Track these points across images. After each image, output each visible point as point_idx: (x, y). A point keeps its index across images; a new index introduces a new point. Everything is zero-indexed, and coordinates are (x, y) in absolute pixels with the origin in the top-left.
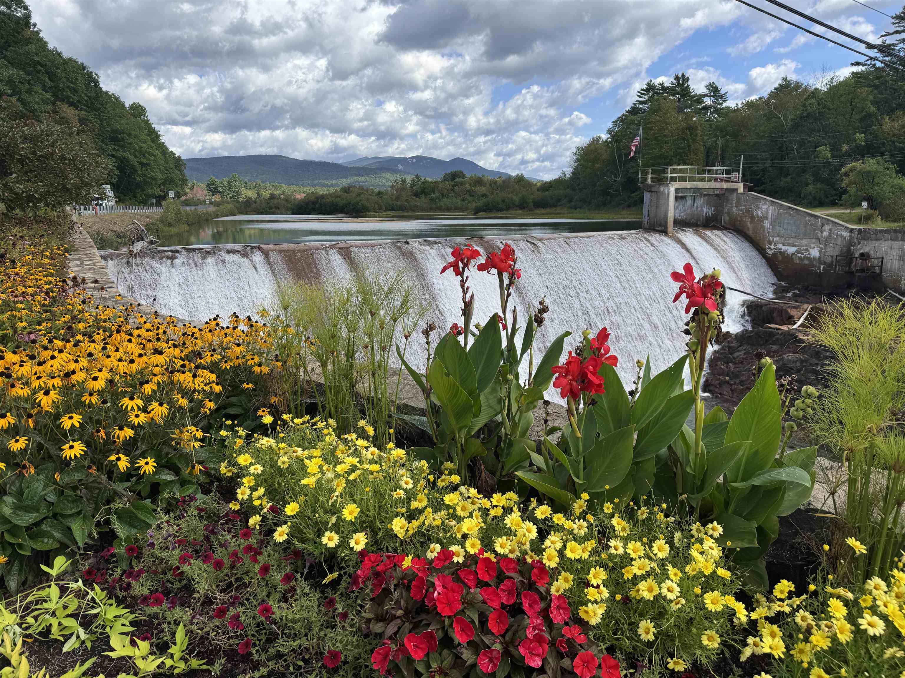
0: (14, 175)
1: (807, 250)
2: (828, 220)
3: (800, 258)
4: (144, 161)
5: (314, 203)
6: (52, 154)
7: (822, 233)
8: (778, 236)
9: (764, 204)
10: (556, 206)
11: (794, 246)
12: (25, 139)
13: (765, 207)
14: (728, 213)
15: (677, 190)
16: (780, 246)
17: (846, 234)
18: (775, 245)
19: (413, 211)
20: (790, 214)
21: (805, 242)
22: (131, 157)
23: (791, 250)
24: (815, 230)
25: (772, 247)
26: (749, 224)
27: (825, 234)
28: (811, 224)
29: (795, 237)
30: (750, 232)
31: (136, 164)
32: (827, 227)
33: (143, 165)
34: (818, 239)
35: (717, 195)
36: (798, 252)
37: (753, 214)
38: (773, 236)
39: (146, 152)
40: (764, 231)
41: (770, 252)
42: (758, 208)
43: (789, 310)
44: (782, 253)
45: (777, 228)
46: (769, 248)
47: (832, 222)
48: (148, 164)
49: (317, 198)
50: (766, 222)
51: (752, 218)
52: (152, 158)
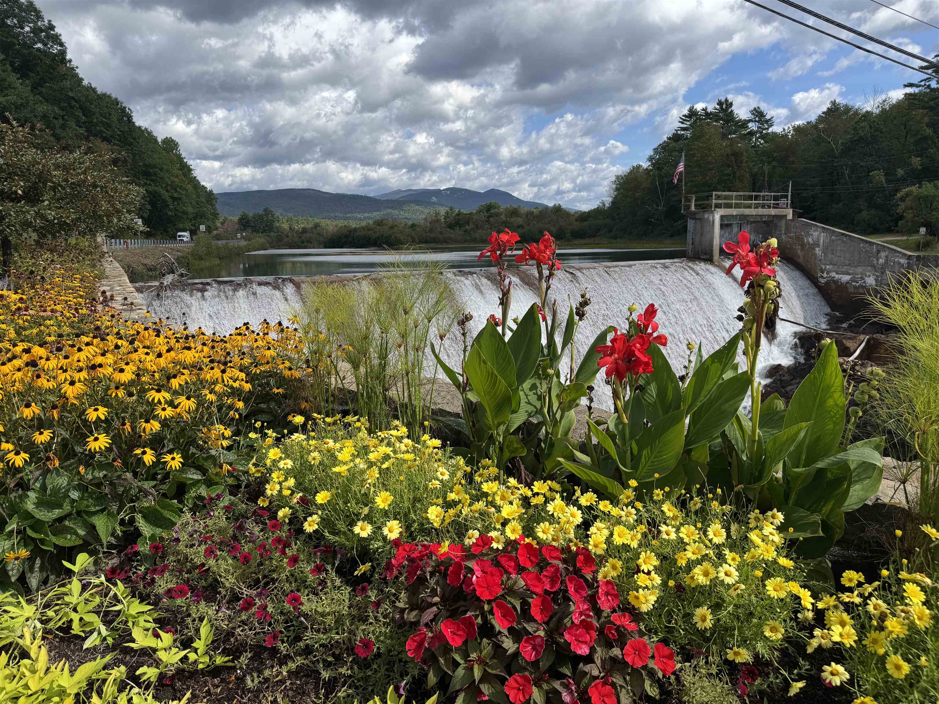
0: (46, 203)
1: (862, 278)
2: (884, 246)
3: (855, 287)
4: (176, 195)
5: (346, 236)
6: (84, 181)
7: (878, 260)
8: (831, 264)
9: (814, 231)
10: (595, 236)
11: (848, 274)
12: (57, 167)
13: (816, 234)
15: (722, 217)
16: (833, 274)
17: (903, 261)
18: (827, 273)
19: (448, 243)
20: (843, 242)
21: (859, 270)
22: (163, 192)
23: (846, 278)
24: (870, 257)
25: (825, 275)
26: (799, 251)
27: (881, 261)
28: (866, 251)
29: (849, 265)
30: (801, 260)
31: (168, 199)
32: (883, 254)
33: (174, 199)
34: (874, 266)
35: (765, 222)
36: (853, 280)
37: (803, 241)
38: (825, 264)
39: (178, 186)
40: (815, 258)
41: (823, 281)
42: (808, 235)
43: (844, 341)
44: (836, 282)
45: (830, 256)
46: (822, 277)
47: (889, 248)
48: (180, 199)
49: (350, 231)
50: (817, 249)
51: (803, 245)
52: (184, 192)
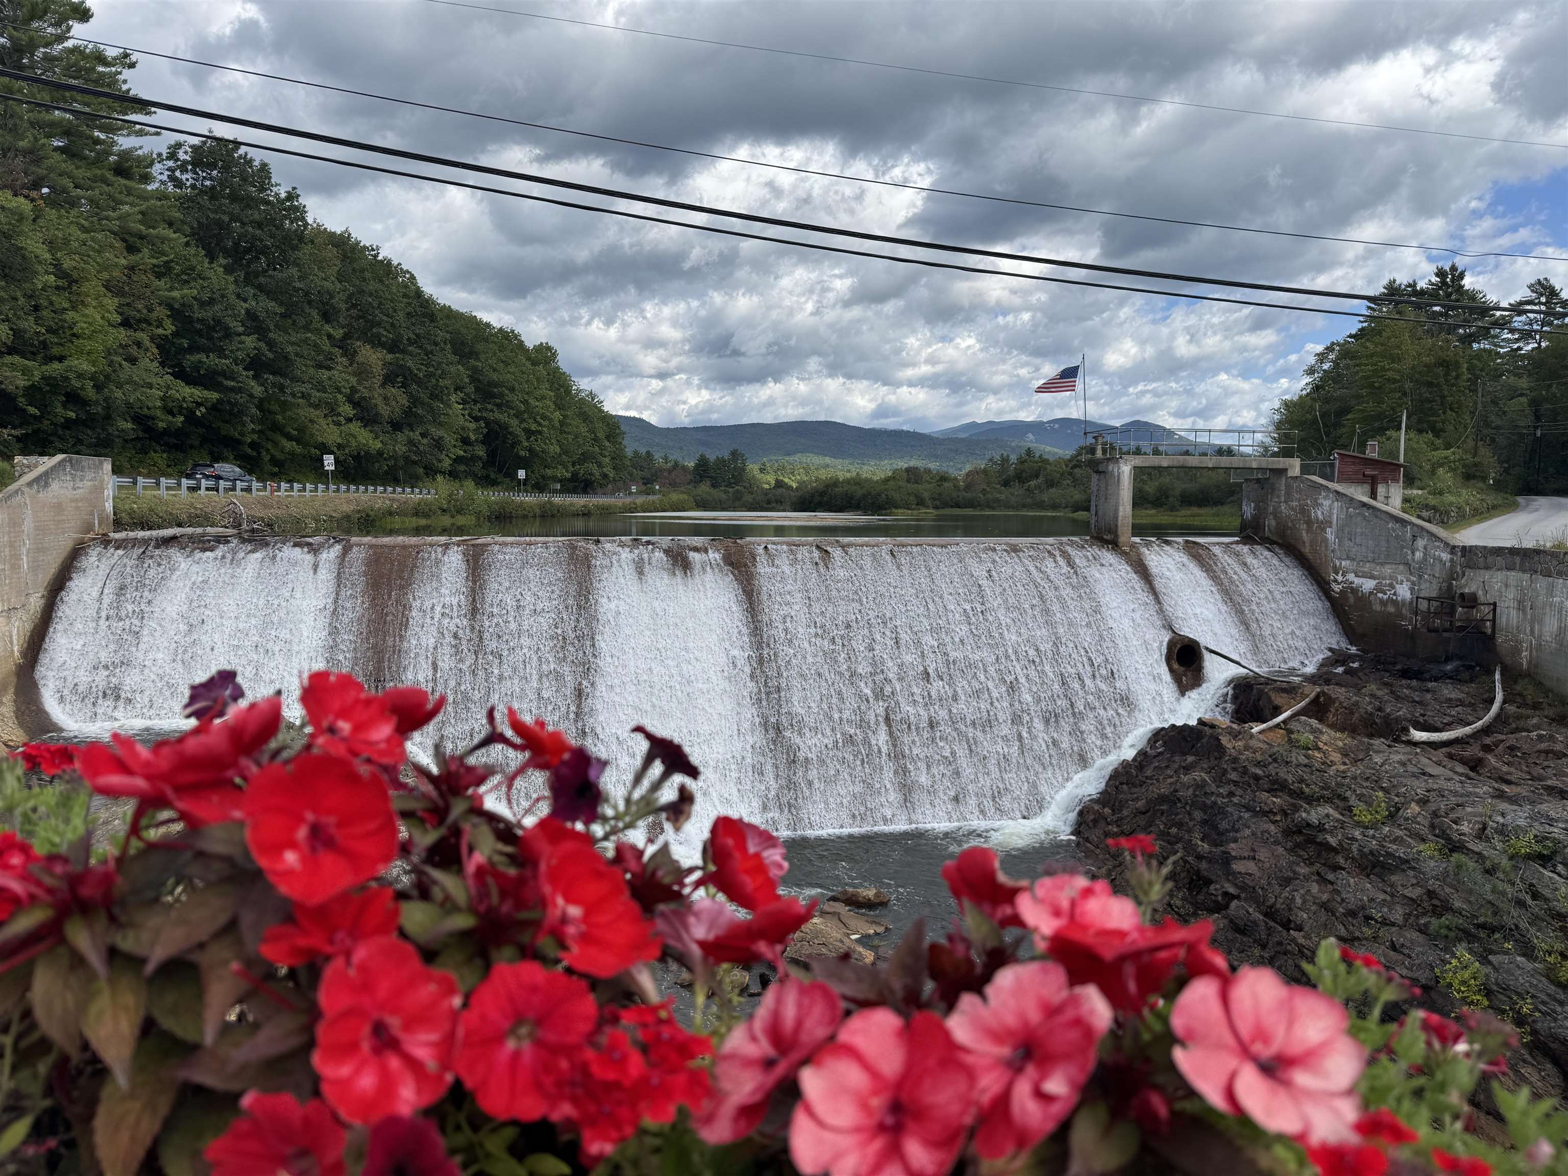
1: (1392, 586)
2: (1422, 528)
3: (1381, 601)
7: (1413, 553)
8: (1348, 558)
9: (1325, 498)
11: (1372, 577)
13: (1327, 503)
14: (1275, 514)
16: (1351, 577)
17: (1445, 556)
18: (1343, 575)
20: (1365, 518)
21: (1388, 570)
23: (1368, 585)
24: (1402, 547)
25: (1340, 578)
26: (1304, 534)
27: (1419, 555)
28: (1397, 537)
29: (1373, 561)
30: (1307, 550)
32: (1421, 543)
34: (1407, 564)
35: (1258, 481)
36: (1379, 589)
37: (1309, 516)
38: (1340, 559)
40: (1326, 546)
41: (1337, 588)
42: (1317, 505)
44: (1355, 591)
45: (1347, 543)
46: (1336, 581)
47: (1428, 532)
50: (1328, 530)
51: (1309, 523)
